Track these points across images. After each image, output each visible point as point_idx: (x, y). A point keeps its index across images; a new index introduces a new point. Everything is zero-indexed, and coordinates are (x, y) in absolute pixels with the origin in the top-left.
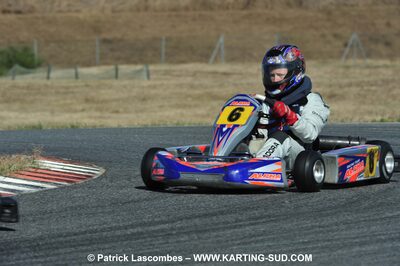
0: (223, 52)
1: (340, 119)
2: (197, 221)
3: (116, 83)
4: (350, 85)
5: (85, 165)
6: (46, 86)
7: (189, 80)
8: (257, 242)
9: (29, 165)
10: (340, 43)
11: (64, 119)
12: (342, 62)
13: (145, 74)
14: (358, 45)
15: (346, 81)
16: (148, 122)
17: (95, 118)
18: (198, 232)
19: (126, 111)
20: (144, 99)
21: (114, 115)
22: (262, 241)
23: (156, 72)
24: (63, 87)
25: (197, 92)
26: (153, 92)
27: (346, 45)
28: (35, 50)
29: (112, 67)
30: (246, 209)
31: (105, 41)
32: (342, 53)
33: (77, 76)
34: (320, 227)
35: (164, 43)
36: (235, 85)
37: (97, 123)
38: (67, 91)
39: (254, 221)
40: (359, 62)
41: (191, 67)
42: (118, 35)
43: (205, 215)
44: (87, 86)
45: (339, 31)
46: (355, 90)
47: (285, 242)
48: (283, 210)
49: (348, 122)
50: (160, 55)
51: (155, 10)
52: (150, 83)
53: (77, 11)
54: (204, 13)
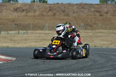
0: (47, 28)
3: (18, 35)
5: (11, 57)
7: (38, 35)
10: (78, 26)
11: (5, 45)
13: (26, 33)
14: (83, 26)
16: (27, 46)
17: (13, 45)
19: (21, 43)
20: (26, 40)
21: (18, 44)
23: (29, 33)
25: (40, 38)
26: (29, 38)
27: (80, 26)
29: (18, 31)
30: (54, 69)
31: (16, 24)
33: (8, 34)
35: (31, 25)
38: (5, 37)
40: (83, 31)
41: (38, 31)
42: (19, 23)
43: (43, 71)
44: (11, 36)
45: (78, 23)
48: (64, 70)
50: (30, 28)
51: (29, 16)
52: (28, 36)
53: (8, 16)
54: (42, 17)
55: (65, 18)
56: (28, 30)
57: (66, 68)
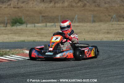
0: (77, 20)
1: (110, 39)
2: (69, 68)
3: (46, 28)
4: (113, 29)
6: (26, 29)
8: (87, 75)
9: (21, 52)
10: (110, 17)
11: (31, 39)
12: (111, 23)
13: (54, 26)
14: (115, 18)
15: (112, 28)
17: (40, 38)
18: (70, 72)
19: (49, 37)
21: (46, 38)
22: (88, 74)
23: (58, 25)
24: (31, 30)
27: (112, 18)
28: (23, 19)
30: (83, 65)
31: (43, 16)
32: (111, 20)
33: (35, 26)
34: (105, 70)
35: (60, 17)
36: (80, 29)
37: (41, 40)
38: (32, 31)
39: (86, 68)
40: (116, 23)
42: (47, 15)
43: (72, 67)
44: (38, 29)
45: (110, 14)
46: (114, 31)
47: (95, 75)
48: (94, 65)
49: (113, 40)
50: (59, 20)
51: (57, 8)
52: (56, 28)
53: (35, 8)
54: (71, 8)
55: (96, 9)
56: (56, 22)
57: (96, 63)
